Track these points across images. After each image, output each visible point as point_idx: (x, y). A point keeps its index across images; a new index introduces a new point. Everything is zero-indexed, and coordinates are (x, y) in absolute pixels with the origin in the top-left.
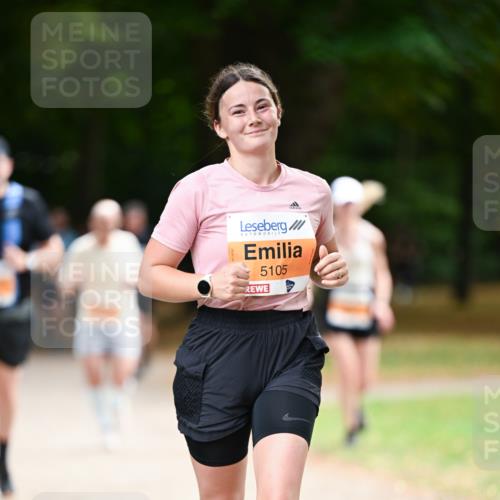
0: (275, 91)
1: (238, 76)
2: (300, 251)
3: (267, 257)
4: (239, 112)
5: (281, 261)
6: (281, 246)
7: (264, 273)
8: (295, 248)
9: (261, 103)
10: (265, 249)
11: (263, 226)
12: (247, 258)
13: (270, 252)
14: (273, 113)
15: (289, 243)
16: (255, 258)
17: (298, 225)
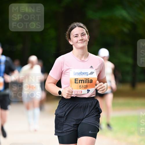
0: (87, 30)
1: (76, 26)
2: (92, 81)
3: (81, 83)
4: (76, 36)
5: (86, 84)
6: (86, 80)
7: (80, 87)
8: (90, 80)
9: (83, 34)
10: (81, 80)
11: (81, 73)
12: (75, 83)
13: (82, 81)
14: (86, 37)
15: (89, 79)
16: (78, 83)
17: (92, 73)
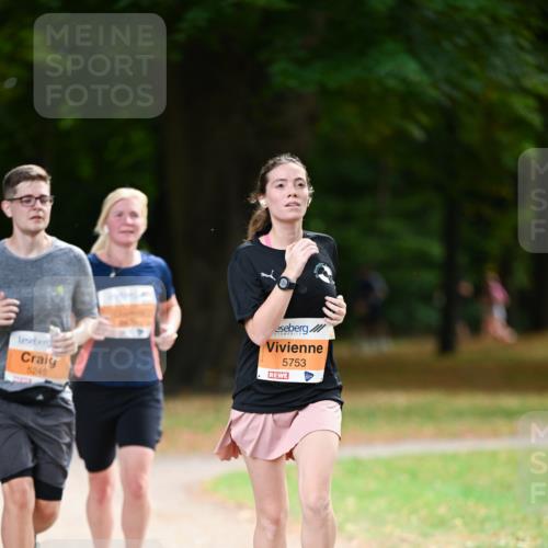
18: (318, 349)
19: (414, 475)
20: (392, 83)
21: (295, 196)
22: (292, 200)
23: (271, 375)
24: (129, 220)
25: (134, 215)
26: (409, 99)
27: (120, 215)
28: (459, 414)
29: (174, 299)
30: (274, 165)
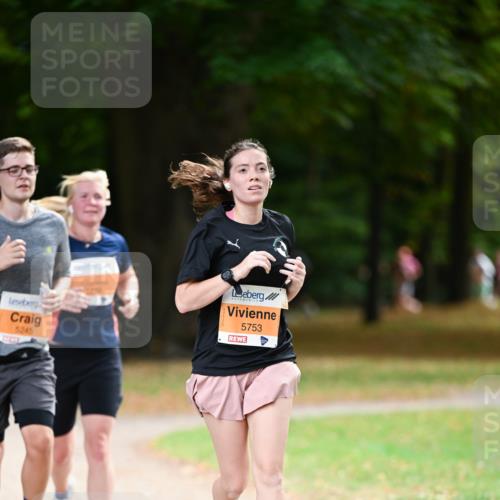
18: (272, 316)
19: (341, 434)
20: (321, 76)
21: (257, 180)
22: (253, 183)
23: (231, 339)
24: (94, 201)
25: (98, 196)
26: (338, 90)
27: (85, 196)
28: (383, 379)
29: (131, 271)
30: (237, 151)
